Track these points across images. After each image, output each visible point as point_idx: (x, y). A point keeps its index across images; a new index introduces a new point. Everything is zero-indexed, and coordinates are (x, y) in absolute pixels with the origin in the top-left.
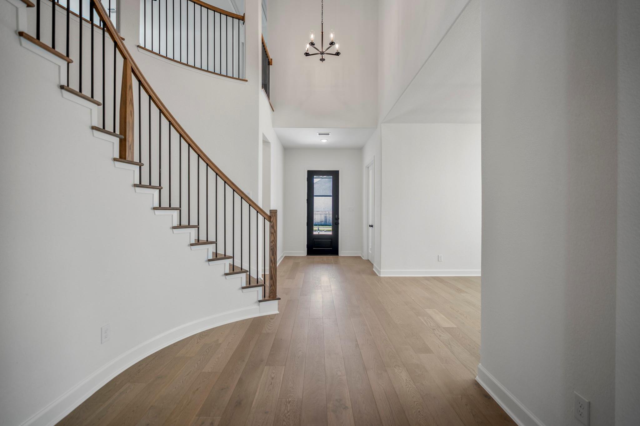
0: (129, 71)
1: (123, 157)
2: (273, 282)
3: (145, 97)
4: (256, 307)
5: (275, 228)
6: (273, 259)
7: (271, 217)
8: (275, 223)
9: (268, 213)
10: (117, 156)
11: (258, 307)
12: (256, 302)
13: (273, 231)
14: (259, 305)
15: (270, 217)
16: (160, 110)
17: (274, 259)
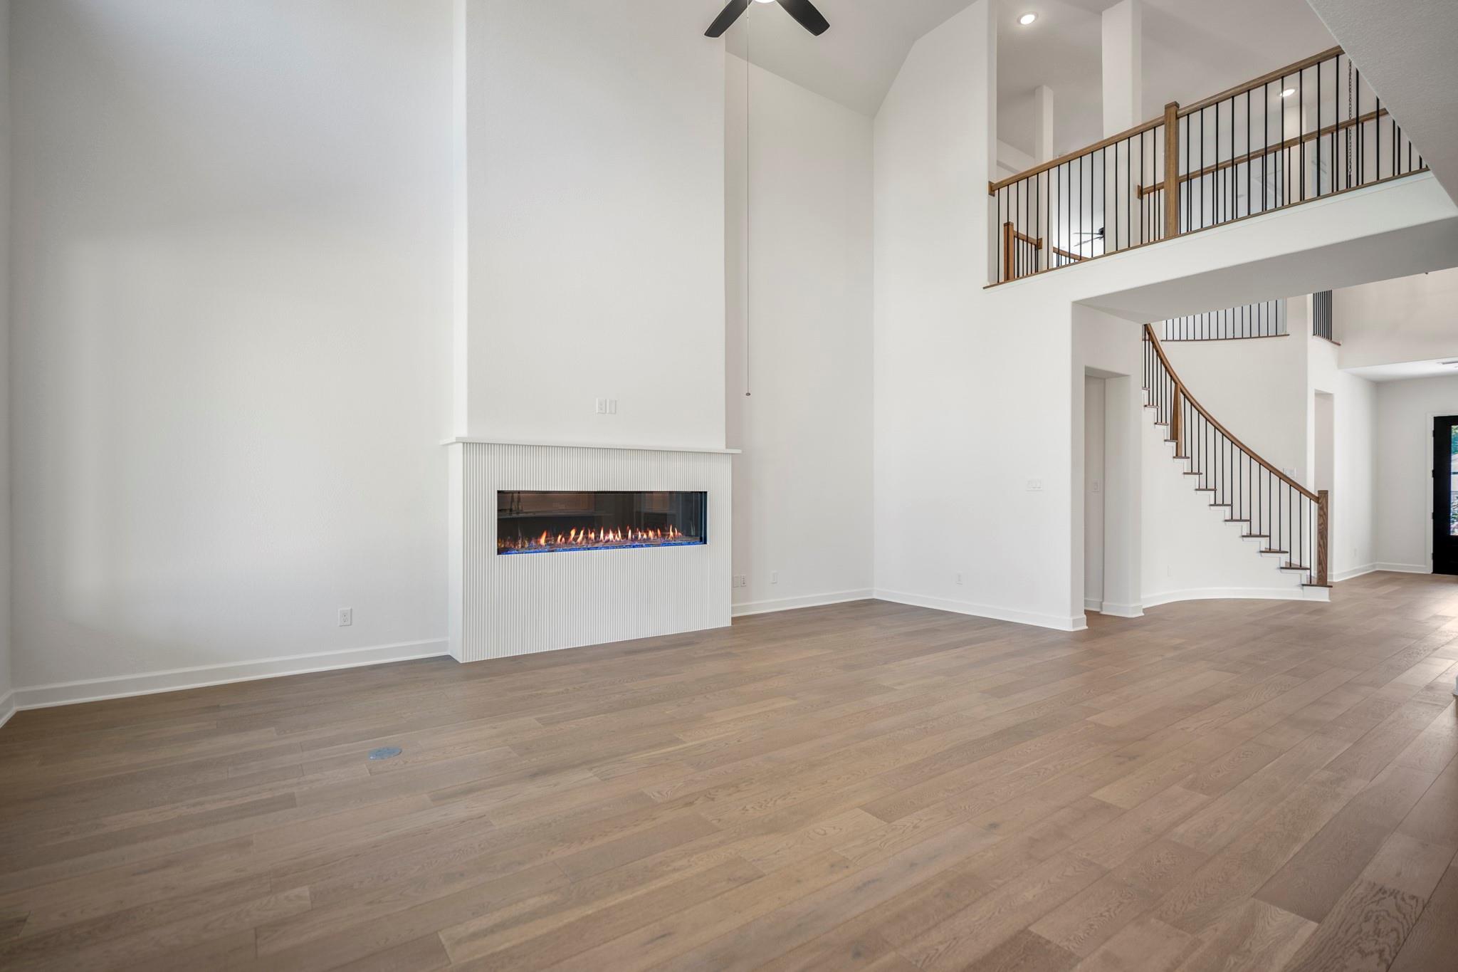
0: (1179, 390)
1: (1177, 456)
2: (1323, 568)
3: (1188, 404)
4: (1299, 590)
5: (1325, 510)
6: (1322, 543)
7: (1322, 499)
8: (1325, 506)
9: (1317, 495)
10: (1175, 455)
11: (1301, 591)
12: (1298, 586)
13: (1322, 513)
14: (1303, 589)
15: (1318, 498)
16: (1206, 418)
17: (1324, 543)
